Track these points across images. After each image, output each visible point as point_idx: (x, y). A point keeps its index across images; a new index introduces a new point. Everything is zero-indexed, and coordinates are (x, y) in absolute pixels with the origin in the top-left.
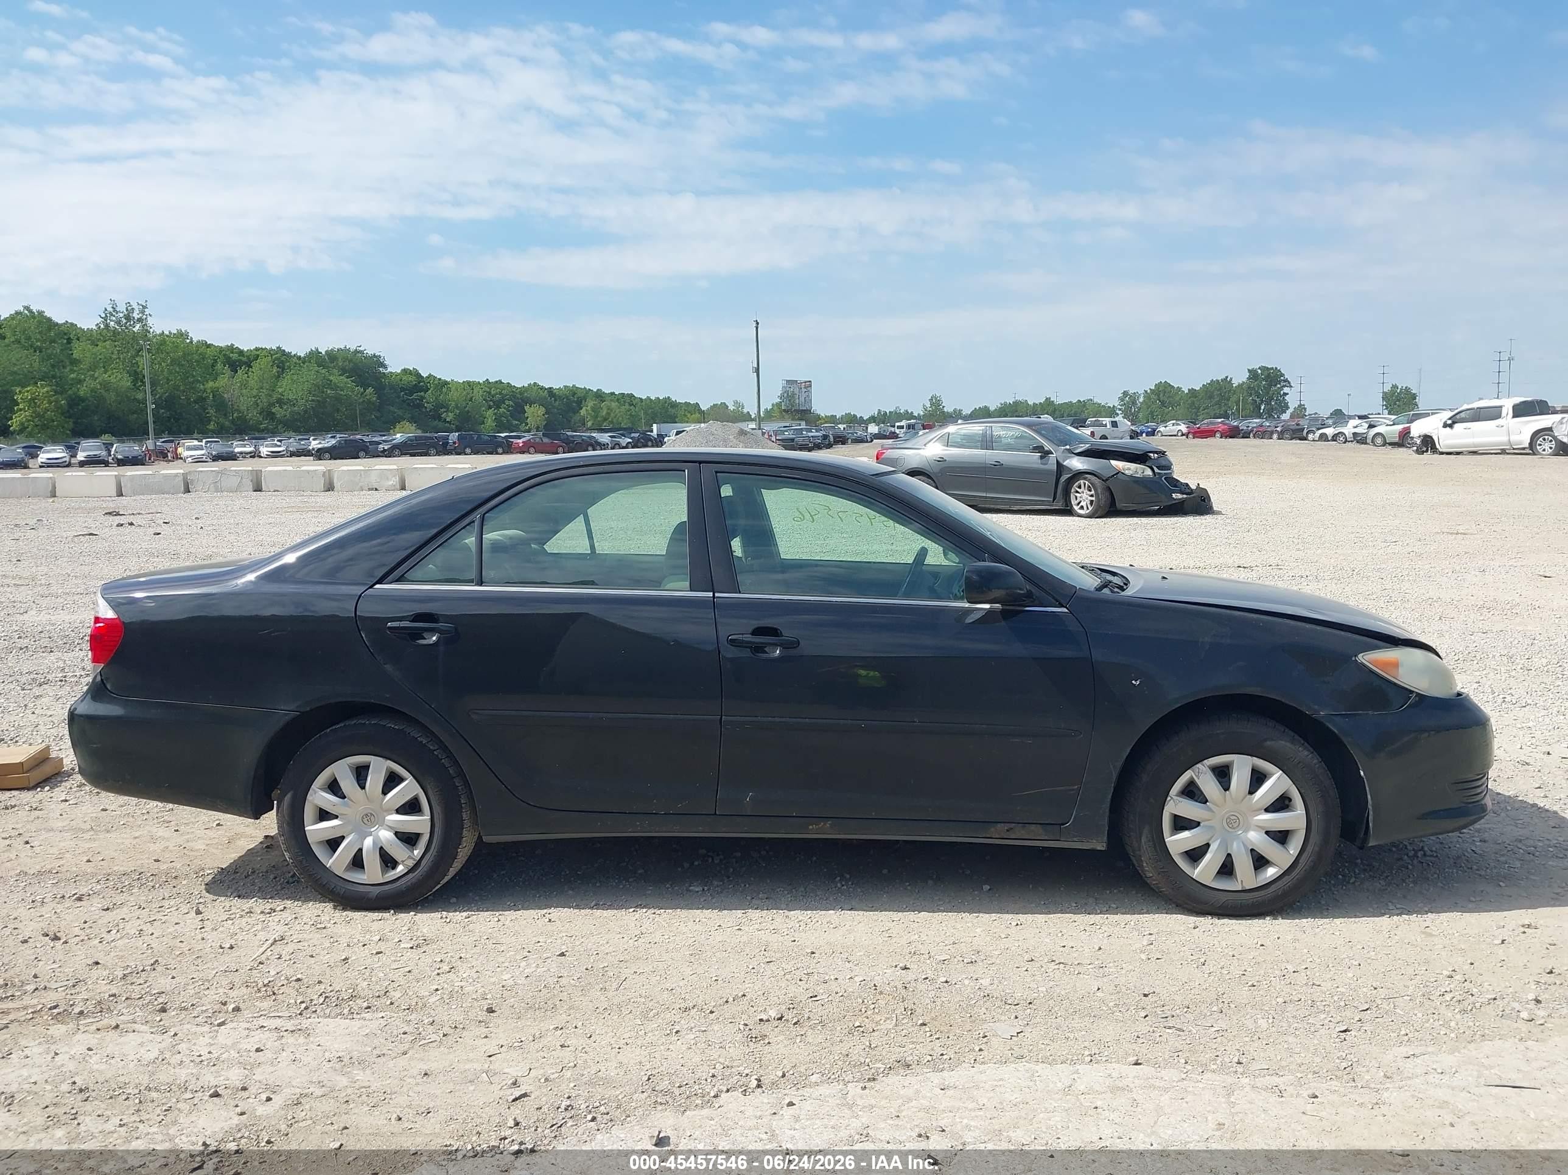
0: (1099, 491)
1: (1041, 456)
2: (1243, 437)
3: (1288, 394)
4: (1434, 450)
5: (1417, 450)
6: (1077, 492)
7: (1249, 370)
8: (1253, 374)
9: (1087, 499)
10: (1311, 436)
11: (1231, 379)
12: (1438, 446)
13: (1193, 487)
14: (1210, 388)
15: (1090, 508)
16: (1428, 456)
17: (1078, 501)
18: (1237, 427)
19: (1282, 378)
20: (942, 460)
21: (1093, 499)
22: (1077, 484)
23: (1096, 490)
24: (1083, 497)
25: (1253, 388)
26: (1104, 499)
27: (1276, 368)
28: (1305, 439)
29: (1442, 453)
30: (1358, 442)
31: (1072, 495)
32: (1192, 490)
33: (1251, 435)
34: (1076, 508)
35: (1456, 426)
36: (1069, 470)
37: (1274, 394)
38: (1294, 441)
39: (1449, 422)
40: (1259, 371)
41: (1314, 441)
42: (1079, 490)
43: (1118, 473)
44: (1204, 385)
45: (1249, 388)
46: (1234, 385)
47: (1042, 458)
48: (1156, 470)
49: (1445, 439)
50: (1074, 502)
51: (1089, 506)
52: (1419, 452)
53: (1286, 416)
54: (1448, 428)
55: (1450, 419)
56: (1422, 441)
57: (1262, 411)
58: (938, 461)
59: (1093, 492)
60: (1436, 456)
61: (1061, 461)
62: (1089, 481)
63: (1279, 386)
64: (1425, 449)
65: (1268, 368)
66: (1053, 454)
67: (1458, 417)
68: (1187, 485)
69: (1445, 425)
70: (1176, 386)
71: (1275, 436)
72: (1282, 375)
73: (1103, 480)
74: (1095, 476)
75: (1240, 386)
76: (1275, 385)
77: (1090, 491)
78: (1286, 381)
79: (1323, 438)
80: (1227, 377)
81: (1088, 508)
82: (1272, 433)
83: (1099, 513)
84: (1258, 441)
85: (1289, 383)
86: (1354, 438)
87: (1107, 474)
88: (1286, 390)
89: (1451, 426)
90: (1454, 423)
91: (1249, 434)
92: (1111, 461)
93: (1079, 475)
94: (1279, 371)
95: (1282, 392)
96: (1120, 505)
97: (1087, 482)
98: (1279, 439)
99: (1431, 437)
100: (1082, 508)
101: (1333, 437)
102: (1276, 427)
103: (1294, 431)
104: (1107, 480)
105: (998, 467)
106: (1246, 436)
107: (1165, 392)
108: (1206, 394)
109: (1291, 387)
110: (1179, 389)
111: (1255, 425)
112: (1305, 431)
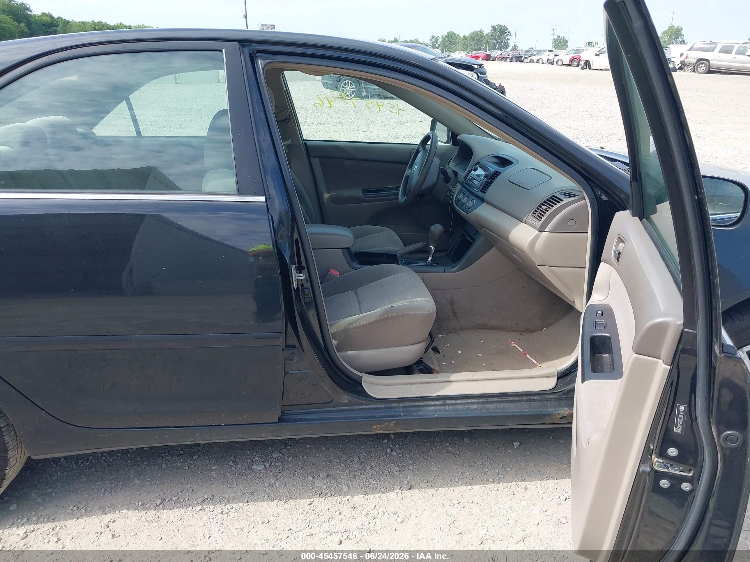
2: (492, 60)
3: (509, 39)
4: (590, 67)
5: (582, 68)
8: (493, 28)
10: (526, 60)
11: (483, 31)
12: (592, 66)
13: (497, 85)
16: (587, 71)
18: (490, 55)
25: (494, 36)
28: (523, 62)
29: (593, 69)
30: (549, 64)
32: (497, 87)
33: (496, 59)
35: (600, 55)
37: (503, 39)
38: (517, 62)
39: (598, 53)
40: (496, 27)
41: (527, 62)
44: (469, 34)
45: (491, 35)
46: (485, 34)
48: (480, 75)
49: (595, 62)
52: (583, 69)
53: (509, 50)
55: (598, 52)
56: (585, 63)
57: (497, 48)
60: (591, 71)
63: (505, 35)
64: (585, 67)
65: (499, 25)
67: (602, 50)
68: (494, 84)
69: (596, 55)
70: (458, 34)
71: (508, 60)
72: (506, 29)
75: (488, 34)
78: (508, 32)
79: (532, 61)
80: (481, 30)
82: (507, 58)
84: (500, 62)
85: (510, 33)
86: (548, 61)
89: (598, 55)
90: (600, 53)
91: (495, 59)
95: (507, 38)
98: (510, 61)
99: (588, 61)
101: (537, 61)
102: (509, 55)
103: (518, 58)
106: (494, 60)
107: (452, 37)
108: (471, 38)
109: (511, 35)
111: (498, 54)
112: (523, 58)
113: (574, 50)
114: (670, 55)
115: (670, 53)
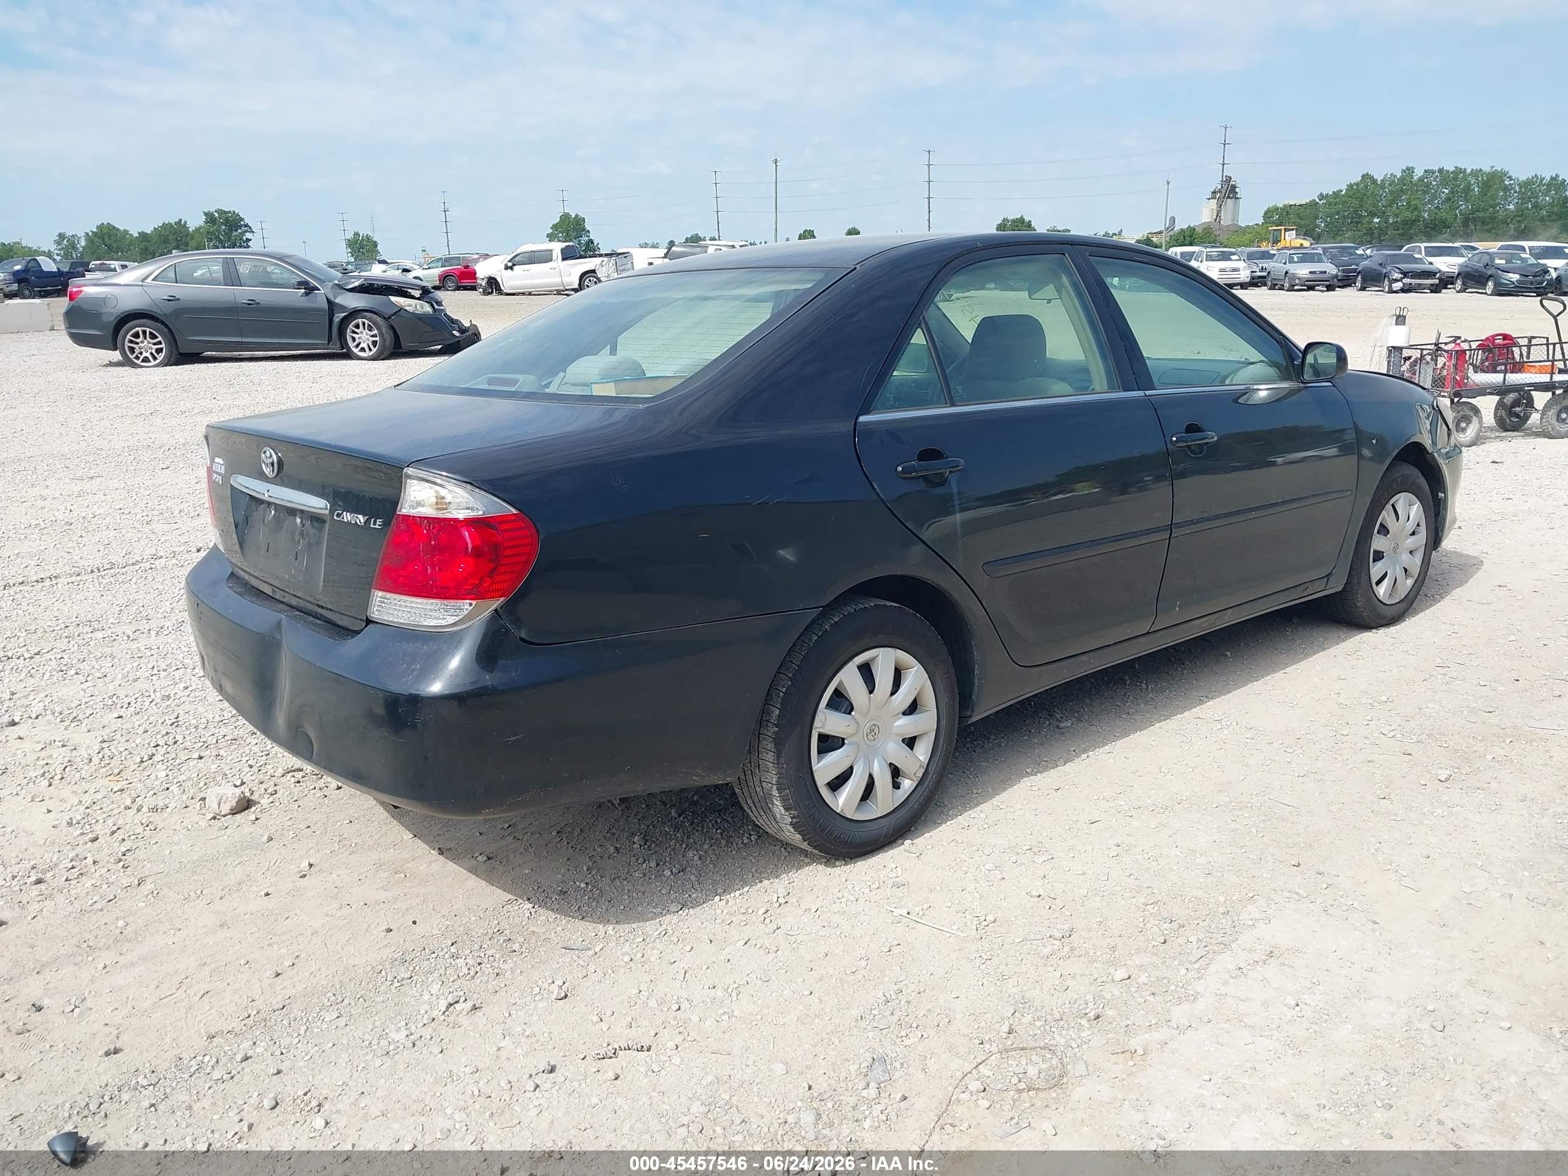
0: (384, 330)
1: (305, 293)
3: (251, 240)
4: (500, 291)
5: (484, 292)
6: (354, 332)
7: (204, 212)
8: (210, 218)
9: (368, 339)
11: (185, 222)
12: (502, 288)
14: (163, 233)
15: (374, 350)
16: (494, 298)
17: (356, 343)
19: (242, 223)
20: (172, 299)
21: (377, 339)
22: (353, 323)
23: (379, 329)
24: (363, 337)
25: (213, 233)
26: (389, 337)
27: (234, 212)
29: (506, 294)
31: (348, 337)
32: (466, 327)
34: (356, 351)
35: (515, 268)
36: (343, 308)
37: (236, 239)
39: (510, 264)
40: (216, 215)
42: (356, 330)
43: (400, 310)
44: (155, 228)
45: (208, 232)
46: (190, 230)
47: (307, 294)
49: (509, 280)
50: (351, 344)
51: (372, 347)
52: (486, 293)
54: (509, 270)
55: (509, 261)
56: (488, 282)
58: (169, 300)
59: (376, 332)
60: (502, 297)
61: (332, 298)
62: (369, 319)
63: (240, 231)
64: (490, 290)
65: (225, 212)
66: (319, 290)
67: (516, 259)
68: (459, 322)
69: (507, 268)
70: (122, 229)
72: (242, 220)
73: (384, 318)
74: (375, 313)
75: (197, 230)
76: (236, 231)
77: (370, 330)
78: (246, 226)
80: (180, 220)
81: (370, 350)
83: (385, 354)
85: (250, 228)
87: (389, 311)
88: (248, 235)
89: (511, 268)
90: (514, 265)
92: (390, 297)
93: (355, 313)
94: (238, 215)
95: (244, 238)
96: (406, 344)
97: (367, 322)
99: (495, 279)
100: (363, 350)
104: (389, 318)
105: (253, 307)
107: (110, 236)
108: (161, 238)
109: (253, 232)
110: (126, 232)
113: (441, 259)
114: (633, 266)
115: (632, 263)
